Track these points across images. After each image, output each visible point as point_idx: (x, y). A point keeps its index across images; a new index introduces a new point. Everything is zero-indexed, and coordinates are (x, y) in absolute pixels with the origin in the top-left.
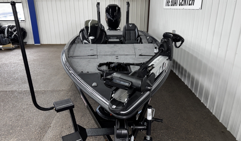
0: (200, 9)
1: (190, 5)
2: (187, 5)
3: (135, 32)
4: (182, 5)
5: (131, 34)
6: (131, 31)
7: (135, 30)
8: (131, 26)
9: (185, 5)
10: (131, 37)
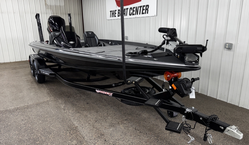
0: (156, 15)
1: (143, 13)
2: (140, 14)
3: (95, 39)
4: (133, 14)
5: (92, 41)
6: (91, 39)
7: (94, 37)
8: (90, 33)
9: (137, 14)
10: (93, 44)
